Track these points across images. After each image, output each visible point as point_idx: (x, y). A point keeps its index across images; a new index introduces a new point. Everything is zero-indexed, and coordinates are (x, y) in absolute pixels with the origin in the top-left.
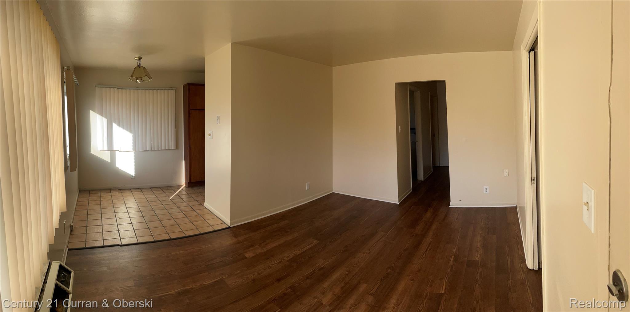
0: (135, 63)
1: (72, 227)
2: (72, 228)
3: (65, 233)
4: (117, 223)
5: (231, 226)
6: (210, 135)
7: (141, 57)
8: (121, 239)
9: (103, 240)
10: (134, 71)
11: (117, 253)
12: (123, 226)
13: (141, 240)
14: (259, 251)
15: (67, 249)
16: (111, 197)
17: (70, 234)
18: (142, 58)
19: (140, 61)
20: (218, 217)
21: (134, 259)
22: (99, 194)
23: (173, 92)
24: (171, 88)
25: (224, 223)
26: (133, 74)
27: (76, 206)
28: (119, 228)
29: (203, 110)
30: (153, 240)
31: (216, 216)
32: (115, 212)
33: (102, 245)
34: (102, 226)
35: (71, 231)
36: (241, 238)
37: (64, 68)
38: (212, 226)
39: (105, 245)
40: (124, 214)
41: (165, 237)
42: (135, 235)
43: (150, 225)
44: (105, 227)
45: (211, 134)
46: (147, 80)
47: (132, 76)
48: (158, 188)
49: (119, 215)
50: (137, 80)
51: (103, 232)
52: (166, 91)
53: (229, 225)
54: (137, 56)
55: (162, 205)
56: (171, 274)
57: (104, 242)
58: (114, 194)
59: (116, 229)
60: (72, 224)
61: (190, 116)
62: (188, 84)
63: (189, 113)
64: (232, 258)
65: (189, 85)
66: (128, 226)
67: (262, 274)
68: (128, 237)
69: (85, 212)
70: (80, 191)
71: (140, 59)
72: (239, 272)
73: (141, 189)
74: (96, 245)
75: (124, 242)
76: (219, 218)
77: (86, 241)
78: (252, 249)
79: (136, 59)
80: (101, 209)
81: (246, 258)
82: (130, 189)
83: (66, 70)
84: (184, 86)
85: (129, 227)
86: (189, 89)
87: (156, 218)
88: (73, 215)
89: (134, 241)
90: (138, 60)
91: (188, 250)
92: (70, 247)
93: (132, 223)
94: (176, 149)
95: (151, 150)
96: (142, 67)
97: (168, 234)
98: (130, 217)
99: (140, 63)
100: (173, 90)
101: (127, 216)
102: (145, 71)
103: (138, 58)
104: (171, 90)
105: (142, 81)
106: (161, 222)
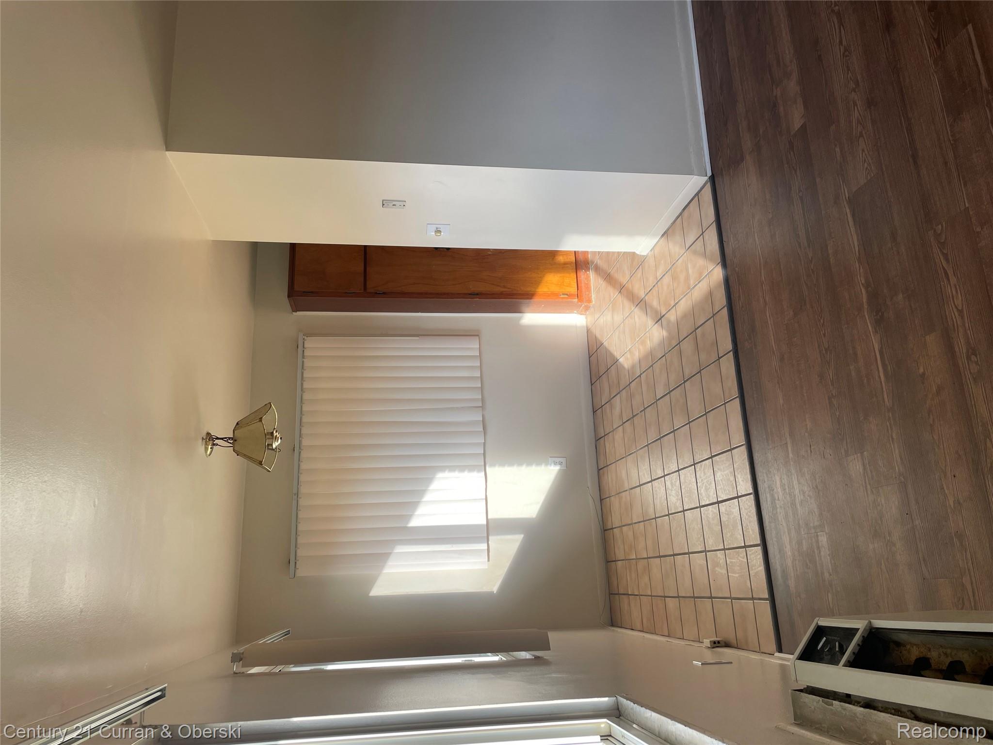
0: (223, 453)
1: (716, 644)
2: (719, 642)
3: (732, 663)
4: (697, 508)
5: (709, 173)
6: (438, 231)
7: (204, 435)
8: (739, 494)
9: (745, 547)
10: (245, 456)
11: (778, 506)
12: (702, 491)
13: (739, 438)
14: (792, 86)
15: (777, 654)
16: (625, 528)
17: (737, 648)
18: (208, 434)
19: (217, 438)
20: (681, 214)
21: (791, 455)
22: (619, 563)
23: (311, 343)
24: (296, 348)
25: (697, 194)
26: (255, 461)
27: (655, 634)
28: (708, 503)
29: (366, 252)
30: (737, 401)
32: (668, 515)
33: (759, 550)
34: (709, 551)
35: (727, 645)
36: (747, 143)
37: (235, 673)
38: (704, 231)
39: (758, 541)
40: (670, 487)
41: (728, 366)
42: (725, 454)
43: (696, 409)
44: (711, 544)
45: (434, 228)
46: (273, 419)
47: (260, 463)
48: (593, 388)
49: (675, 503)
50: (273, 449)
51: (724, 549)
52: (308, 363)
53: (706, 178)
54: (203, 448)
55: (640, 376)
56: (827, 347)
57: (752, 544)
58: (615, 520)
59: (715, 511)
60: (707, 642)
61: (384, 293)
62: (289, 296)
63: (376, 294)
64: (796, 171)
65: (292, 293)
66: (702, 475)
67: (859, 77)
68: (731, 473)
69: (671, 603)
70: (612, 625)
71: (210, 439)
72: (838, 149)
73: (598, 440)
74: (761, 568)
75: (746, 486)
76: (684, 209)
77: (753, 599)
78: (782, 109)
79: (209, 450)
80: (660, 557)
81: (804, 127)
82: (599, 470)
83: (243, 667)
84: (296, 308)
85: (704, 471)
86: (305, 294)
87: (676, 394)
88: (682, 643)
89: (741, 455)
90: (214, 445)
91: (765, 301)
92: (773, 646)
93: (694, 464)
94: (478, 335)
95: (481, 408)
96: (235, 432)
97: (719, 358)
98: (678, 471)
99: (222, 439)
100: (304, 342)
101: (674, 478)
102: (248, 424)
103: (206, 444)
104: (304, 347)
105: (275, 432)
106: (687, 380)
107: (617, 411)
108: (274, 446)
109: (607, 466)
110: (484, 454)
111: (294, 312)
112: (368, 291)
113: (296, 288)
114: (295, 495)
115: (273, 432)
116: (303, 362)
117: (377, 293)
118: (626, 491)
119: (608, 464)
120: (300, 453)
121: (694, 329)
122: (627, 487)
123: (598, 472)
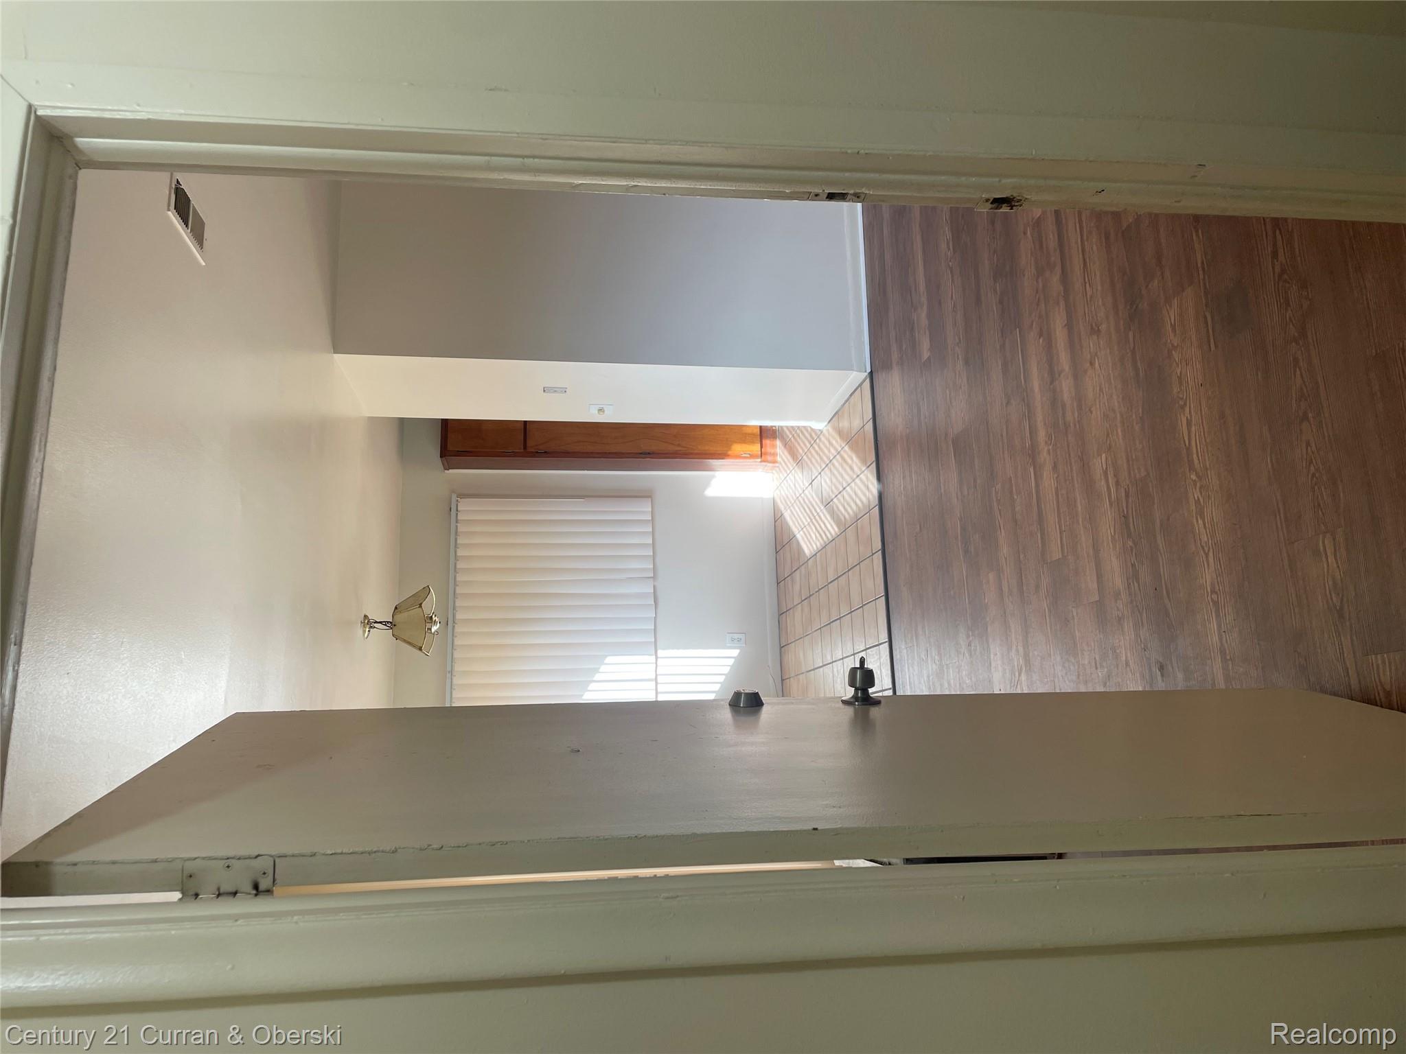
0: (380, 635)
5: (869, 370)
6: (601, 409)
7: (361, 619)
10: (404, 640)
14: (924, 317)
18: (366, 617)
19: (376, 622)
23: (465, 505)
24: (449, 510)
25: (861, 386)
26: (414, 646)
31: (844, 404)
41: (879, 563)
42: (874, 648)
43: (856, 600)
45: (598, 407)
46: (431, 604)
47: (420, 649)
48: (778, 560)
50: (432, 634)
52: (462, 528)
53: (866, 374)
54: (361, 631)
62: (441, 458)
63: (536, 454)
65: (444, 452)
68: (878, 667)
71: (368, 623)
73: (781, 615)
75: (887, 683)
76: (851, 395)
78: (917, 334)
79: (367, 632)
82: (781, 648)
84: (447, 467)
86: (459, 454)
87: (843, 581)
89: (885, 652)
90: (372, 627)
93: (854, 655)
94: (649, 497)
95: (652, 579)
96: (395, 617)
97: (873, 554)
98: (842, 659)
99: (381, 623)
100: (457, 505)
101: (840, 665)
102: (407, 609)
103: (364, 627)
104: (457, 511)
105: (434, 616)
106: (851, 569)
107: (797, 587)
108: (433, 630)
109: (788, 644)
110: (655, 630)
111: (446, 469)
112: (529, 450)
113: (450, 447)
114: (449, 672)
115: (432, 617)
116: (457, 526)
117: (537, 452)
118: (803, 673)
119: (789, 642)
120: (454, 627)
121: (856, 520)
122: (804, 670)
123: (780, 650)
